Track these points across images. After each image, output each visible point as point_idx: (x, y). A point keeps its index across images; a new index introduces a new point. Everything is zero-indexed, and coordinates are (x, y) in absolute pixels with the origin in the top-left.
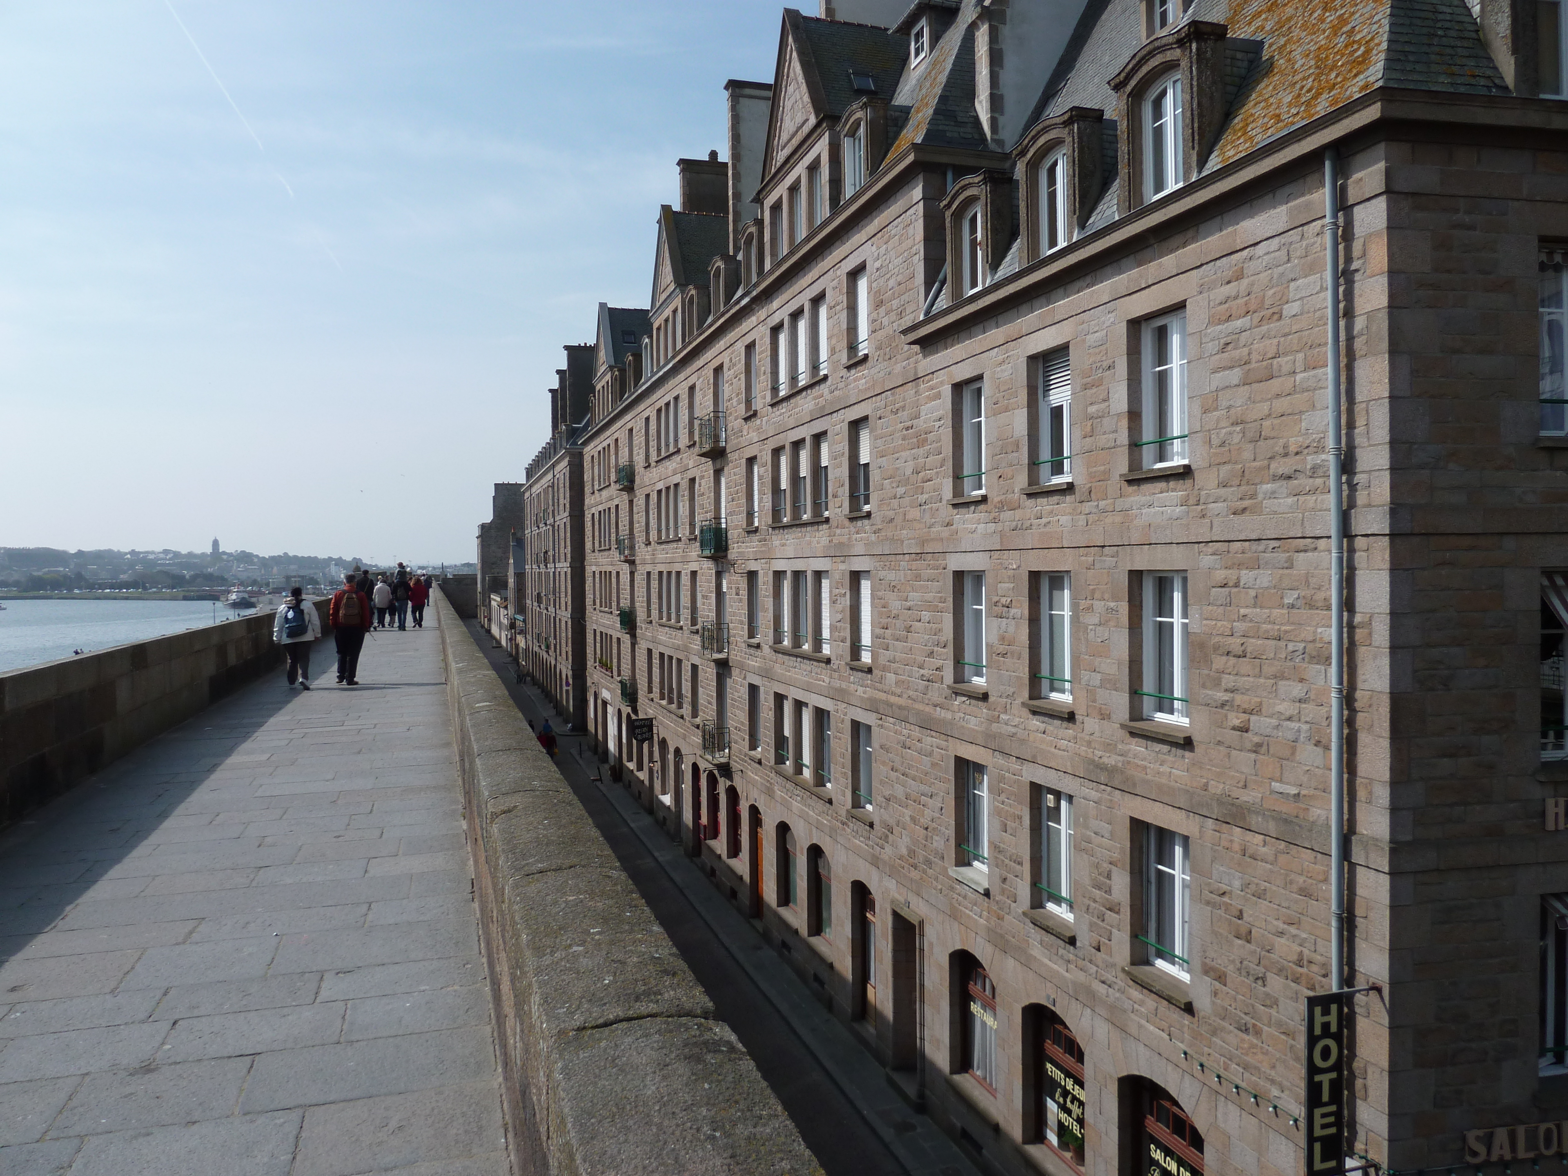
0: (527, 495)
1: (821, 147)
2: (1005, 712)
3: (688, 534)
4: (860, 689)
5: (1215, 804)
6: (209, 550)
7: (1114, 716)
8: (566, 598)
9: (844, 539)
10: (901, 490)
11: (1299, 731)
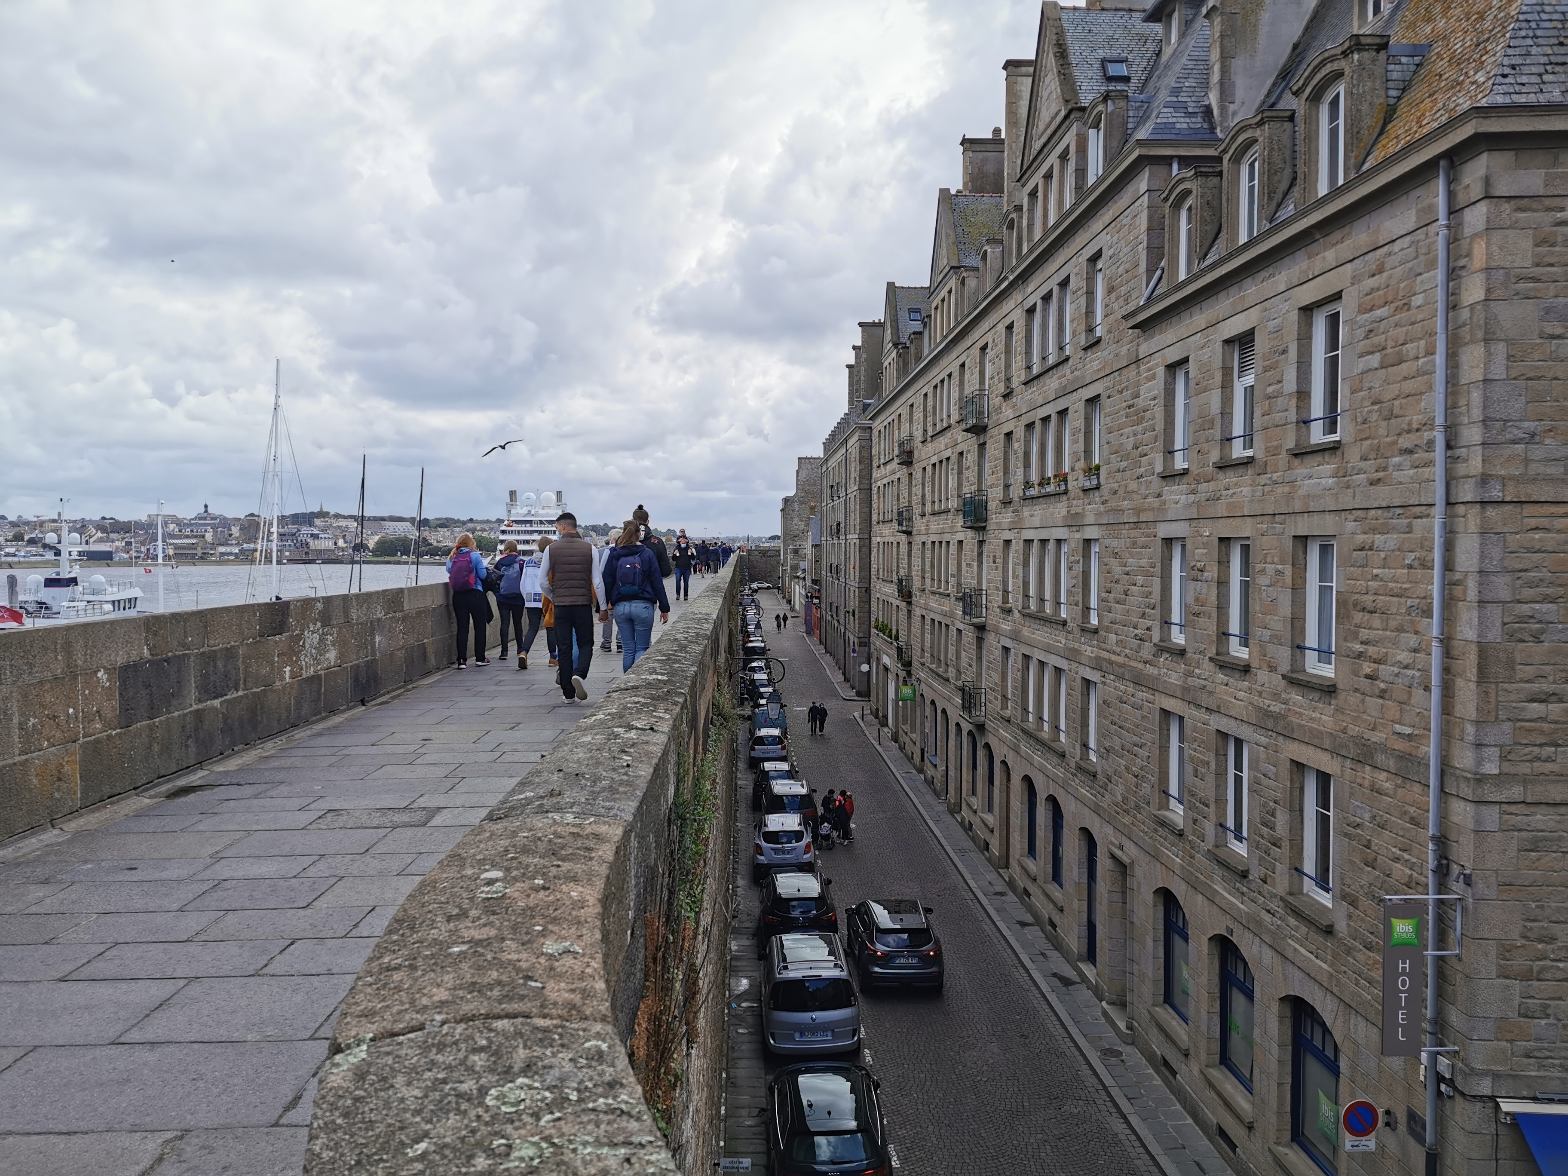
2: (1198, 667)
4: (1089, 649)
5: (1351, 745)
7: (1279, 669)
9: (1079, 510)
10: (1124, 464)
11: (1413, 677)
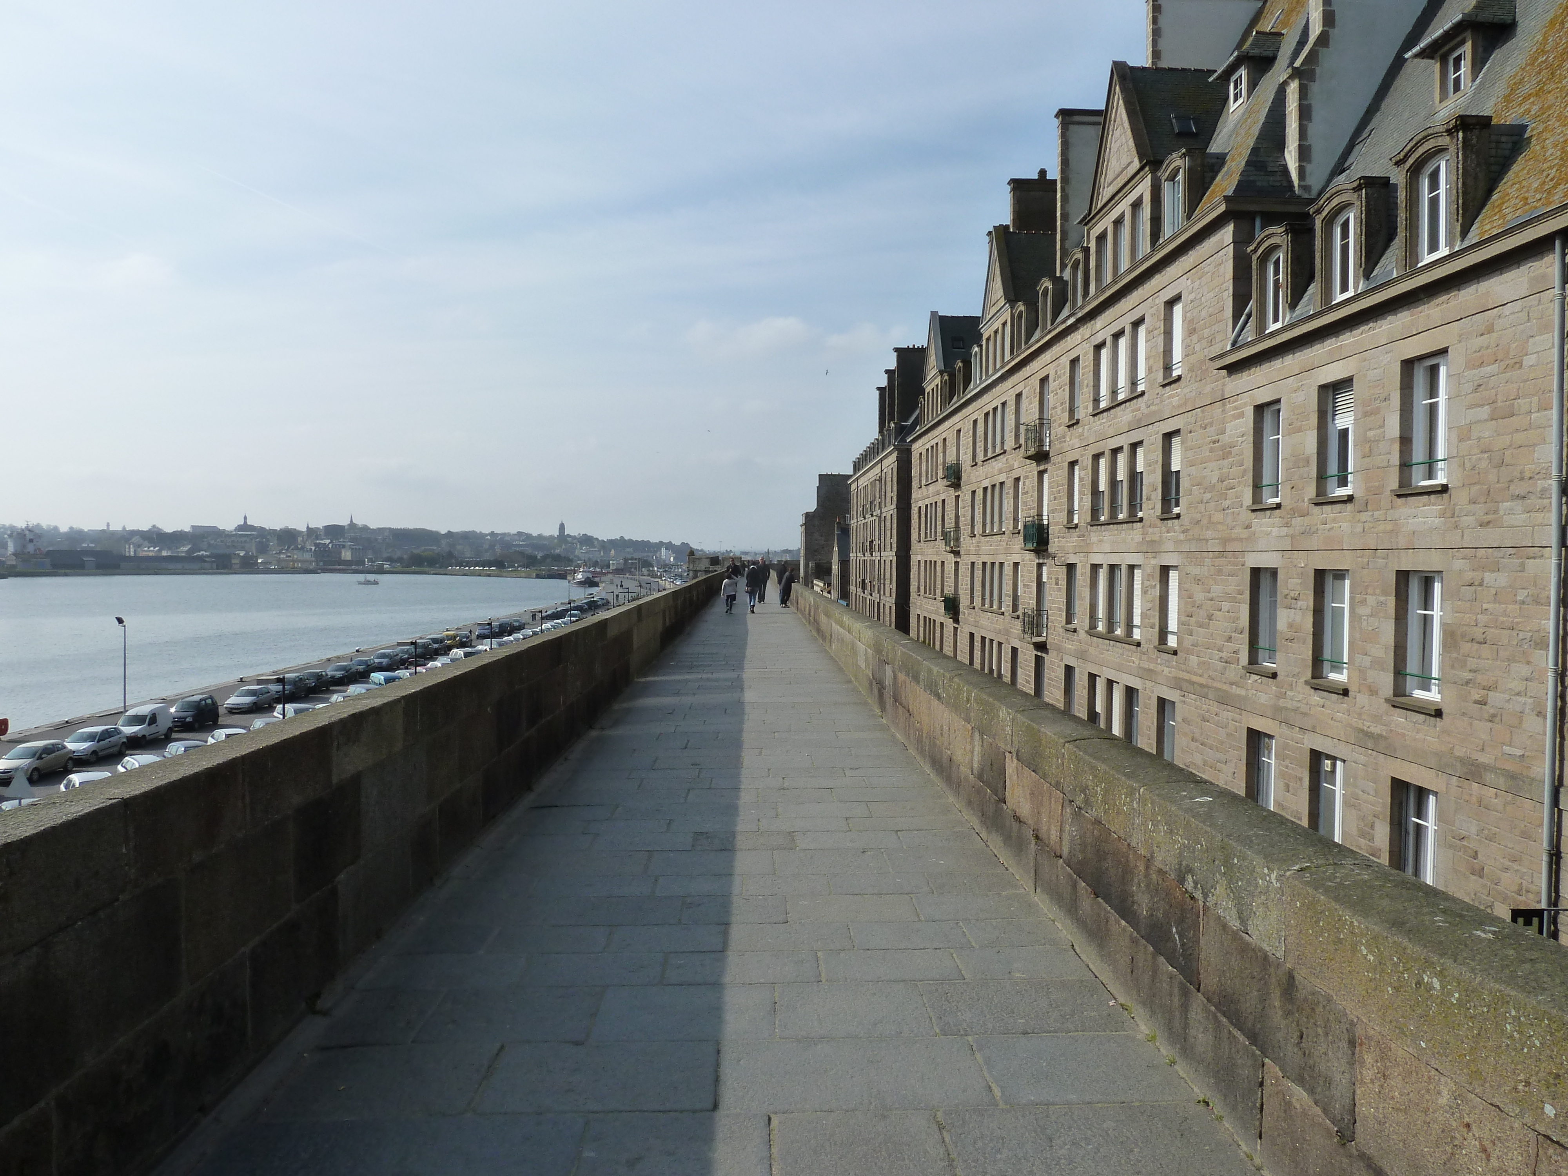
0: (853, 487)
1: (1144, 188)
2: (1291, 689)
3: (1011, 529)
4: (1167, 670)
6: (556, 533)
7: (1380, 692)
8: (891, 586)
9: (1156, 537)
10: (1207, 496)
11: (1525, 703)
